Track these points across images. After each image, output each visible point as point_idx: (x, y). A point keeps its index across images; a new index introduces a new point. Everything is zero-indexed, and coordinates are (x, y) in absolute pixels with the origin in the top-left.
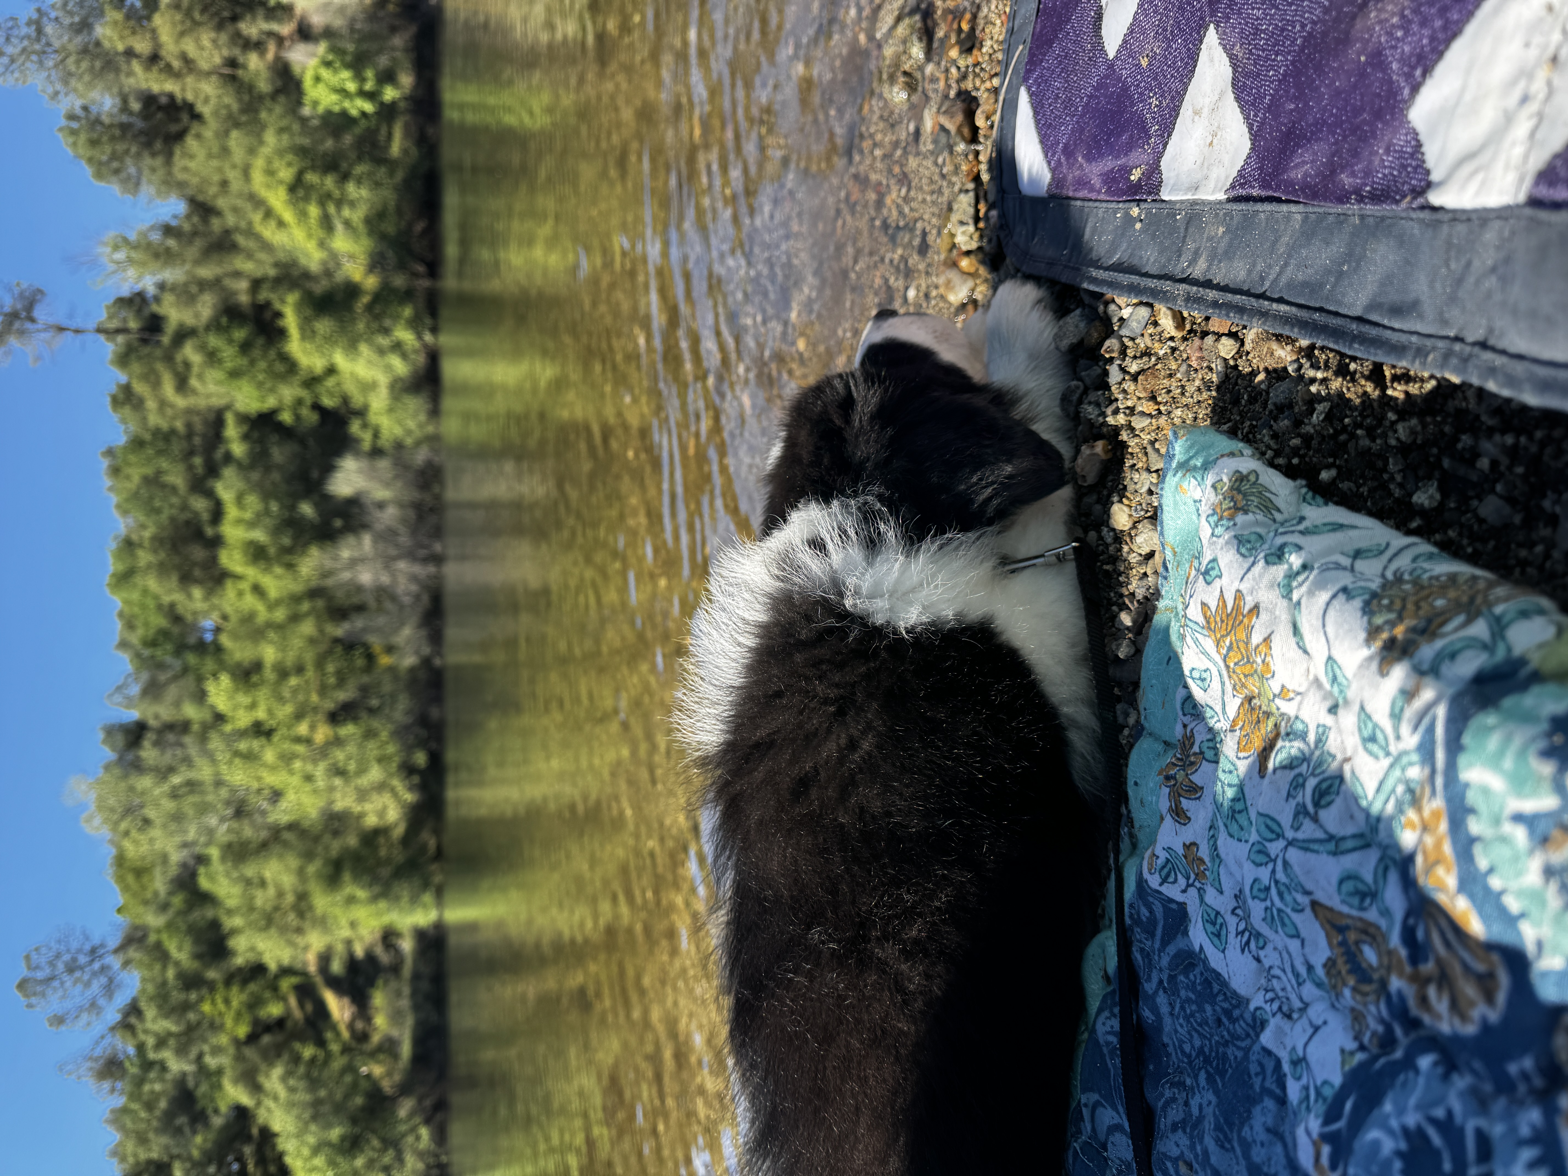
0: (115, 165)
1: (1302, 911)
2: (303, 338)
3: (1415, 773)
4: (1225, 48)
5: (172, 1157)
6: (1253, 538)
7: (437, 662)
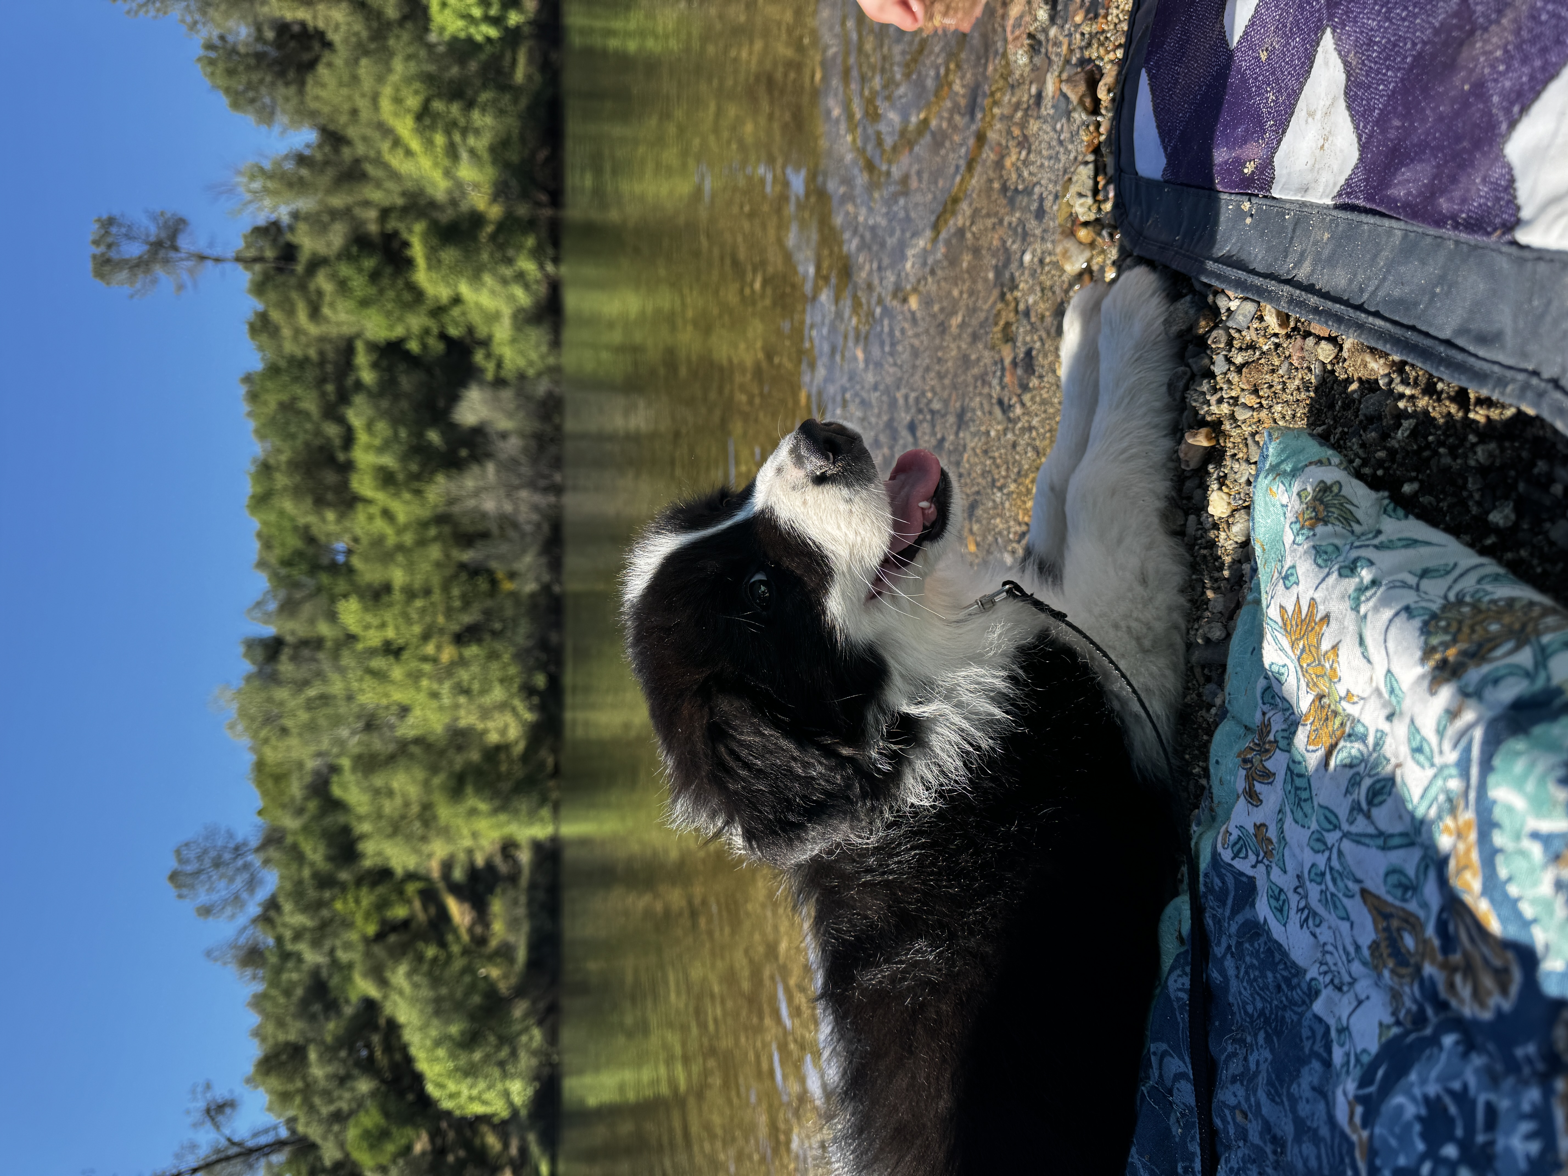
0: (251, 94)
1: (1352, 896)
2: (430, 268)
3: (1455, 784)
4: (1340, 54)
5: (308, 1041)
6: (1330, 549)
7: (557, 589)
